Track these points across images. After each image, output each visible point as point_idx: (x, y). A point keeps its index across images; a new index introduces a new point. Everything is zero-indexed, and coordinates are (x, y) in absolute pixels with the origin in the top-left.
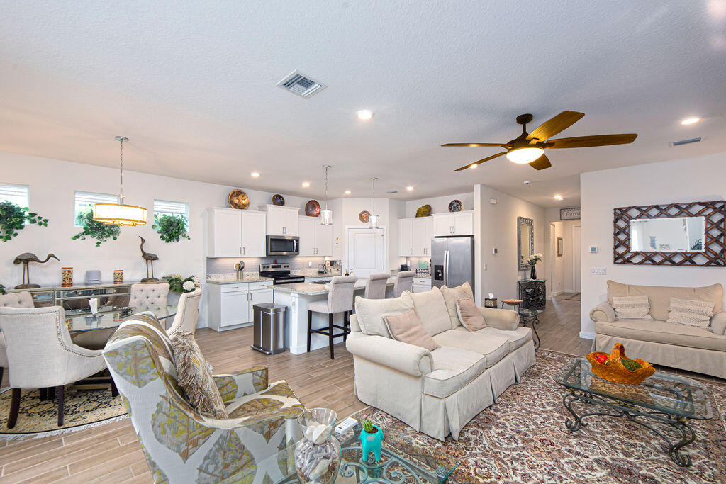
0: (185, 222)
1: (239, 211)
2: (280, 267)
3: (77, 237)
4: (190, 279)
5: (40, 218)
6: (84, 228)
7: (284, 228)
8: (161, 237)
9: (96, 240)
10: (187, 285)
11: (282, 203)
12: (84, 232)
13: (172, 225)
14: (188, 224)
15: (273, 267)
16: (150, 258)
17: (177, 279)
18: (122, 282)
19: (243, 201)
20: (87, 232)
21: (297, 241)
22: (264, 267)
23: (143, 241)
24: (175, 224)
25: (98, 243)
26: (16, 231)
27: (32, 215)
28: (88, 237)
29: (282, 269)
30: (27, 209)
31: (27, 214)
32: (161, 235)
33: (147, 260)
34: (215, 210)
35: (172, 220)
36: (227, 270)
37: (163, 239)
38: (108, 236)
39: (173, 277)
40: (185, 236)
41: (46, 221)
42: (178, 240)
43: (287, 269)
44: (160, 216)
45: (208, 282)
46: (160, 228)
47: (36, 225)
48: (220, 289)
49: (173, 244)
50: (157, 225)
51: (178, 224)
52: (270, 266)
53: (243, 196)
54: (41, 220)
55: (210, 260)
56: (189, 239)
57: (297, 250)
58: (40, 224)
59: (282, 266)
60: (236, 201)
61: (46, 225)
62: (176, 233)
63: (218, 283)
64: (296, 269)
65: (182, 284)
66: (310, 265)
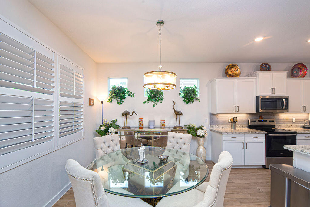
0: (197, 90)
1: (233, 80)
2: (266, 121)
3: (145, 102)
4: (200, 128)
5: (131, 93)
6: (148, 97)
7: (273, 89)
8: (184, 101)
9: (153, 103)
10: (200, 132)
11: (269, 69)
12: (148, 99)
13: (189, 93)
14: (199, 91)
15: (259, 121)
16: (178, 114)
17: (193, 128)
18: (164, 128)
19: (236, 72)
20: (149, 100)
21: (287, 100)
22: (252, 122)
23: (174, 103)
24: (191, 92)
25: (154, 105)
26: (123, 100)
27: (129, 91)
28: (150, 102)
29: (268, 123)
30: (127, 89)
31: (127, 91)
32: (183, 99)
33: (177, 115)
34: (217, 80)
35: (190, 89)
36: (225, 122)
37: (185, 102)
38: (158, 101)
39: (191, 126)
40: (197, 99)
41: (134, 94)
42: (193, 103)
43: (272, 123)
44: (183, 88)
45: (211, 130)
46: (183, 95)
47: (130, 96)
48: (222, 138)
49: (190, 105)
50: (182, 93)
51: (193, 91)
52: (257, 120)
53: (236, 68)
54: (132, 94)
55: (213, 115)
56: (199, 101)
57: (287, 108)
58: (131, 96)
59: (268, 120)
60: (230, 73)
61: (133, 97)
62: (192, 97)
63: (220, 133)
64: (281, 123)
65: (196, 131)
66: (294, 121)
